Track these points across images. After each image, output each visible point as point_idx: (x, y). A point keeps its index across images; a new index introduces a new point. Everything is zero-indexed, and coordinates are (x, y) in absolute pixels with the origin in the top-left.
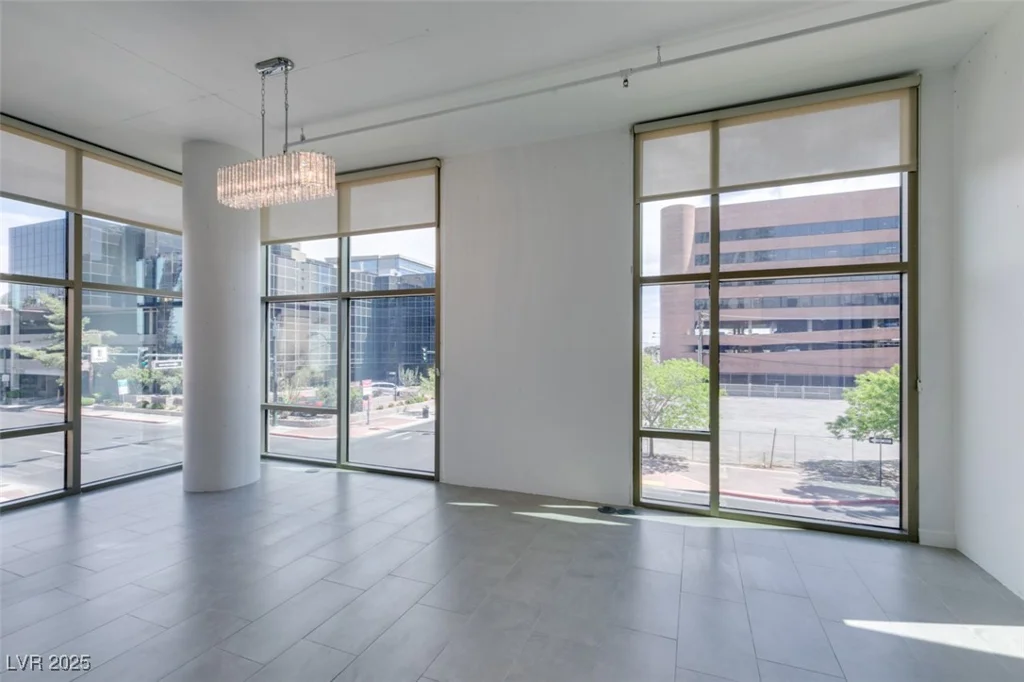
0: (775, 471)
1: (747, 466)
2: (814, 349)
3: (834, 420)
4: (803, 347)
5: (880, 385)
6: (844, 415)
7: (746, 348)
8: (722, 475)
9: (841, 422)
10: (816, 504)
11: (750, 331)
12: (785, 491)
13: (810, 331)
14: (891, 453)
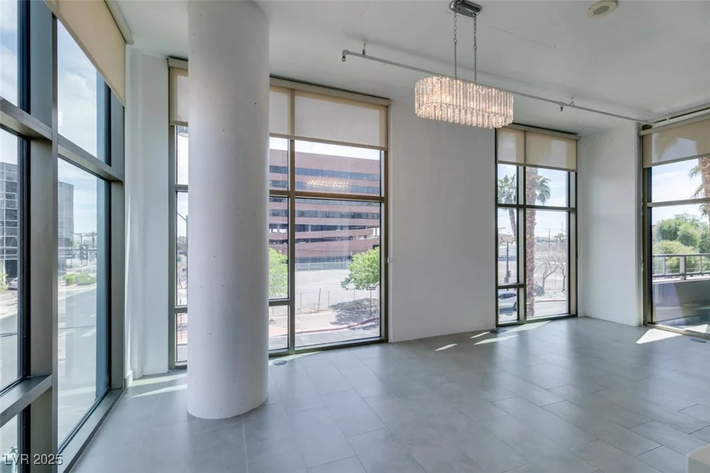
0: (320, 314)
1: (305, 313)
2: (312, 242)
3: (343, 280)
4: (306, 240)
5: (369, 260)
6: (348, 277)
7: (276, 241)
8: (297, 321)
9: (348, 281)
10: (349, 327)
11: (278, 231)
12: (332, 323)
13: (310, 231)
14: (375, 294)
